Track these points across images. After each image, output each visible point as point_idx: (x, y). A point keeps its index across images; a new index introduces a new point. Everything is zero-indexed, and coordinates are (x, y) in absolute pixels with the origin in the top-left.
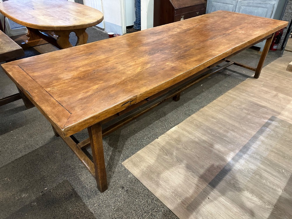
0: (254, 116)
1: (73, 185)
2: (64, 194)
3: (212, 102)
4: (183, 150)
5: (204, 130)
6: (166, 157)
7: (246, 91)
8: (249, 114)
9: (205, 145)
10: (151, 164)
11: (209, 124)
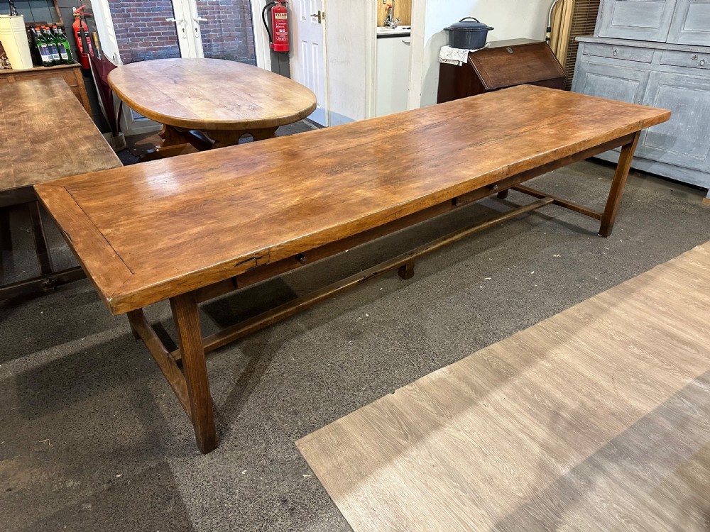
0: (655, 365)
1: (176, 477)
2: (154, 494)
3: (550, 318)
4: (451, 430)
5: (515, 386)
6: (404, 442)
7: (647, 298)
8: (644, 359)
9: (510, 426)
10: (362, 455)
11: (530, 374)
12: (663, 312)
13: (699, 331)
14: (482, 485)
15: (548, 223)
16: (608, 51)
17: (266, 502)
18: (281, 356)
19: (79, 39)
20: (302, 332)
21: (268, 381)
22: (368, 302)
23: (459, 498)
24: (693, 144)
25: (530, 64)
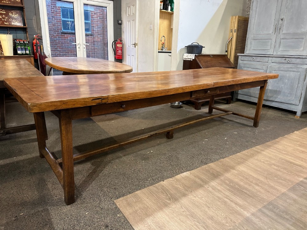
0: (286, 173)
1: (52, 215)
2: (39, 222)
3: (235, 155)
4: (191, 197)
5: (221, 180)
6: (169, 202)
7: (277, 148)
8: (279, 170)
9: (220, 196)
10: (148, 207)
11: (228, 175)
12: (285, 154)
13: (302, 161)
14: (208, 220)
15: (231, 122)
16: (250, 58)
17: (97, 226)
18: (110, 166)
19: (35, 47)
20: (121, 157)
21: (103, 176)
22: (152, 147)
23: (196, 226)
24: (289, 93)
25: (220, 62)
